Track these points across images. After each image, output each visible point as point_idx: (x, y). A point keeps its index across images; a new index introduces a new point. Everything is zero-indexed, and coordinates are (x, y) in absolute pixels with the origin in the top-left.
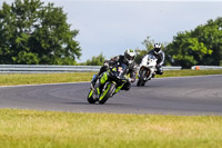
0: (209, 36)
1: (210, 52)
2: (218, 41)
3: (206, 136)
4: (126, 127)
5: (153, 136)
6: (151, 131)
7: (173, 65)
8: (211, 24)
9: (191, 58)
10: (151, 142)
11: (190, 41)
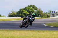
0: (28, 9)
1: (29, 13)
2: (31, 11)
3: (28, 35)
4: (7, 33)
5: (14, 35)
6: (13, 34)
7: (19, 17)
8: (29, 6)
9: (24, 15)
10: (13, 37)
11: (23, 11)
